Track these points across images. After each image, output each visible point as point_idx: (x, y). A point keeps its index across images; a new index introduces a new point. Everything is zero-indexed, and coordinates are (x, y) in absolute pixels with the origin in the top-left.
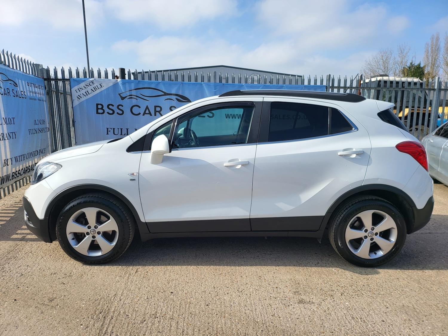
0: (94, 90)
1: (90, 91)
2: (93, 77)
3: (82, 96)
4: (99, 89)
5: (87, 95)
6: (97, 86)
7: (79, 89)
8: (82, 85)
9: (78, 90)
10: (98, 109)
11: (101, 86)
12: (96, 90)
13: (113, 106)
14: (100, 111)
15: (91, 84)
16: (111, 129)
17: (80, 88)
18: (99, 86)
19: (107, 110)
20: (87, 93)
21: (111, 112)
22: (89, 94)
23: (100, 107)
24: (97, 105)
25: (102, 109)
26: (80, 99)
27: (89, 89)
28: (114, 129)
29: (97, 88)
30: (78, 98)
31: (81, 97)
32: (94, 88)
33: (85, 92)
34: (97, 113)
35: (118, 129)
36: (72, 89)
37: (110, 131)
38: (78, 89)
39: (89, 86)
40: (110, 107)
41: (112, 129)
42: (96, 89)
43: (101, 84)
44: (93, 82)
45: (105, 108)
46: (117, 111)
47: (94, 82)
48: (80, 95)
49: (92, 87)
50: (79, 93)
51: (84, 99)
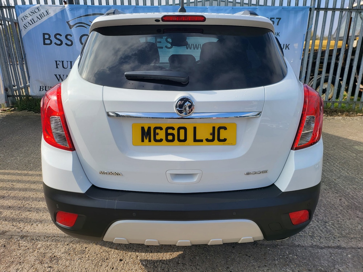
0: (40, 18)
1: (36, 19)
2: (39, 3)
3: (27, 24)
4: (45, 16)
5: (33, 23)
6: (43, 13)
7: (25, 17)
8: (27, 12)
9: (23, 18)
10: (44, 39)
11: (47, 13)
12: (42, 18)
13: (61, 35)
14: (48, 42)
15: (37, 11)
16: (60, 61)
17: (25, 16)
18: (45, 13)
19: (54, 40)
20: (33, 21)
21: (59, 42)
22: (35, 22)
23: (47, 37)
24: (44, 34)
25: (49, 39)
26: (26, 28)
27: (35, 16)
28: (63, 62)
29: (43, 15)
30: (25, 28)
31: (27, 27)
32: (40, 15)
33: (31, 20)
34: (45, 44)
35: (67, 62)
36: (18, 18)
37: (59, 64)
38: (23, 17)
39: (34, 13)
40: (58, 36)
41: (61, 62)
42: (42, 17)
43: (47, 11)
44: (38, 8)
45: (52, 38)
46: (65, 41)
47: (40, 8)
48: (26, 24)
49: (37, 15)
50: (25, 22)
51: (30, 27)
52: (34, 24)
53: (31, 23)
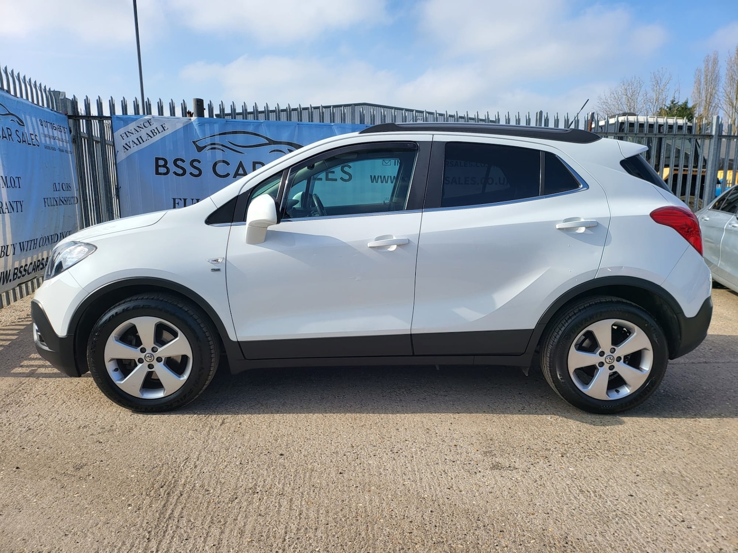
0: (152, 135)
1: (145, 137)
2: (151, 114)
3: (131, 144)
4: (159, 133)
5: (140, 143)
6: (156, 128)
7: (127, 133)
8: (131, 127)
9: (124, 135)
10: (157, 166)
11: (163, 128)
12: (154, 136)
13: (183, 161)
14: (162, 170)
15: (147, 124)
16: (181, 199)
17: (129, 132)
18: (160, 129)
19: (173, 168)
20: (140, 140)
21: (180, 171)
22: (143, 142)
23: (161, 163)
24: (157, 159)
25: (165, 166)
26: (127, 150)
27: (143, 133)
28: (185, 200)
29: (156, 131)
30: (126, 148)
31: (130, 147)
32: (151, 131)
33: (137, 139)
34: (157, 173)
35: (192, 200)
36: (114, 134)
37: (178, 204)
38: (125, 133)
39: (143, 128)
40: (179, 163)
41: (183, 200)
42: (155, 134)
43: (163, 126)
44: (149, 121)
45: (170, 165)
46: (190, 169)
47: (152, 122)
48: (128, 144)
49: (148, 130)
50: (126, 140)
51: (134, 149)
52: (143, 144)
53: (138, 143)
